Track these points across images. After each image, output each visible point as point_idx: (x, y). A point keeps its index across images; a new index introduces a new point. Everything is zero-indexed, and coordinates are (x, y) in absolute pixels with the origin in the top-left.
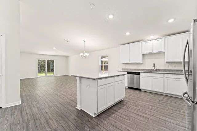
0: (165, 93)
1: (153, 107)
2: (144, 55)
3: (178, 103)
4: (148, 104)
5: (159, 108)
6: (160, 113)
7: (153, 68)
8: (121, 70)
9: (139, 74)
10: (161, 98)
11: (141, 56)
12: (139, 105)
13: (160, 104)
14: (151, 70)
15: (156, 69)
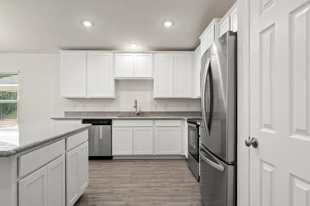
0: (155, 155)
1: (147, 190)
2: (117, 81)
3: (176, 168)
4: (137, 185)
5: (157, 187)
6: (163, 197)
7: (134, 110)
8: (63, 117)
9: (109, 122)
10: (152, 166)
11: (112, 84)
12: (124, 195)
13: (155, 178)
14: (130, 114)
15: (138, 110)
